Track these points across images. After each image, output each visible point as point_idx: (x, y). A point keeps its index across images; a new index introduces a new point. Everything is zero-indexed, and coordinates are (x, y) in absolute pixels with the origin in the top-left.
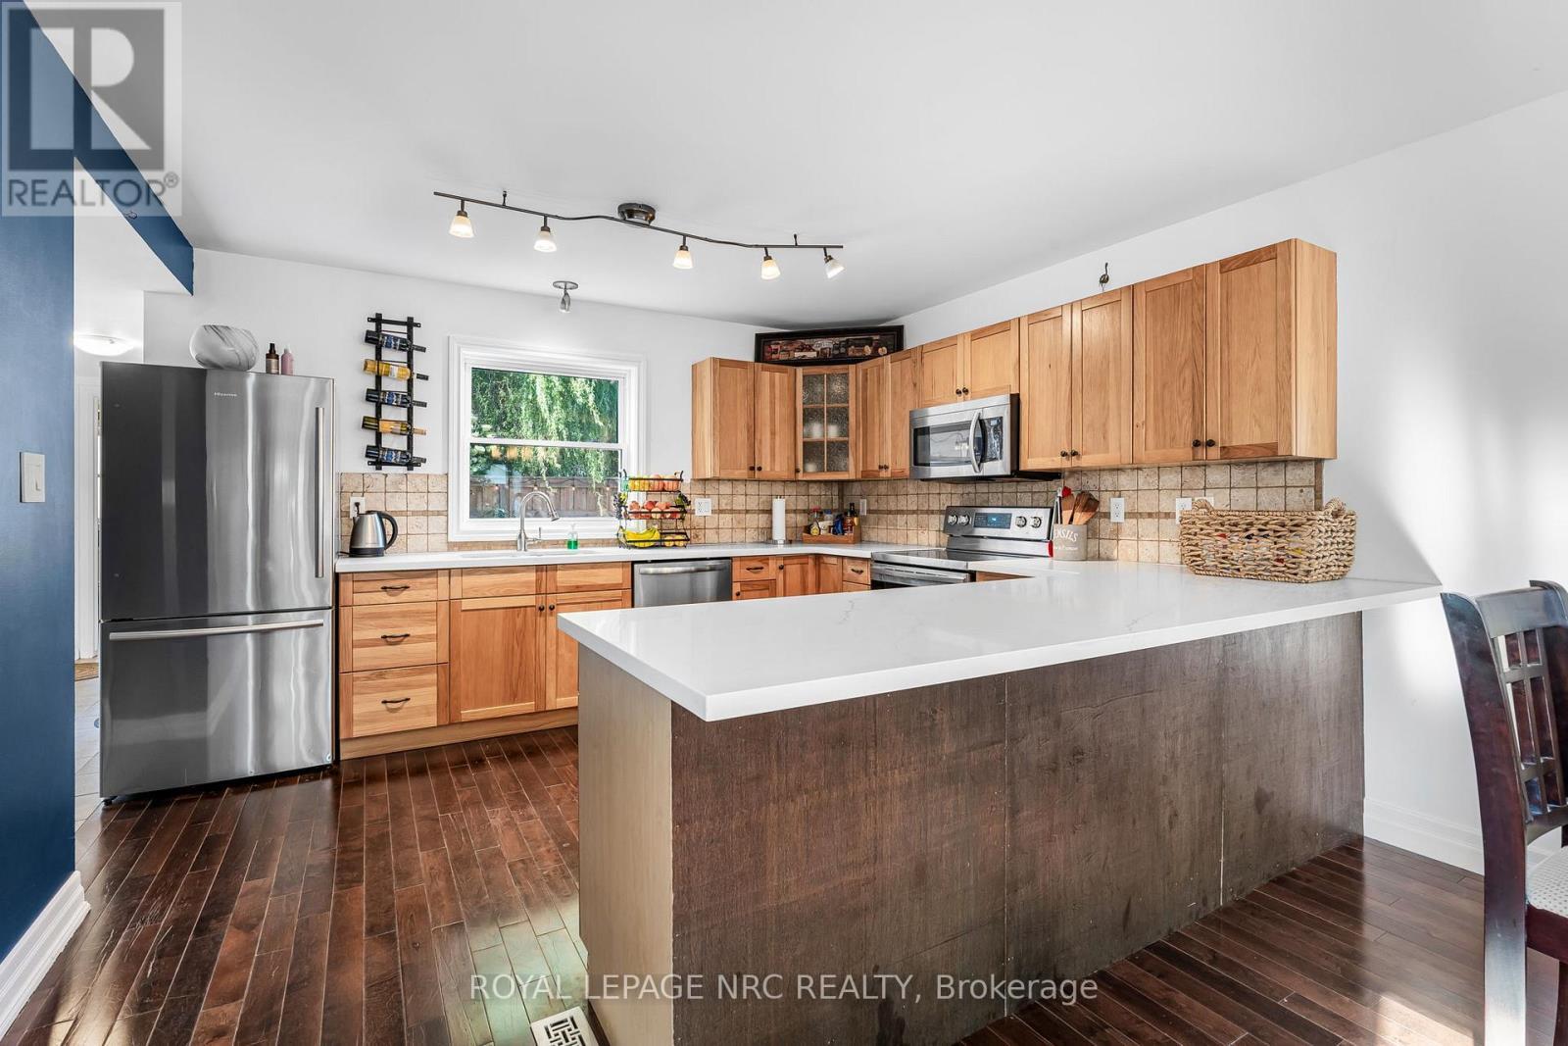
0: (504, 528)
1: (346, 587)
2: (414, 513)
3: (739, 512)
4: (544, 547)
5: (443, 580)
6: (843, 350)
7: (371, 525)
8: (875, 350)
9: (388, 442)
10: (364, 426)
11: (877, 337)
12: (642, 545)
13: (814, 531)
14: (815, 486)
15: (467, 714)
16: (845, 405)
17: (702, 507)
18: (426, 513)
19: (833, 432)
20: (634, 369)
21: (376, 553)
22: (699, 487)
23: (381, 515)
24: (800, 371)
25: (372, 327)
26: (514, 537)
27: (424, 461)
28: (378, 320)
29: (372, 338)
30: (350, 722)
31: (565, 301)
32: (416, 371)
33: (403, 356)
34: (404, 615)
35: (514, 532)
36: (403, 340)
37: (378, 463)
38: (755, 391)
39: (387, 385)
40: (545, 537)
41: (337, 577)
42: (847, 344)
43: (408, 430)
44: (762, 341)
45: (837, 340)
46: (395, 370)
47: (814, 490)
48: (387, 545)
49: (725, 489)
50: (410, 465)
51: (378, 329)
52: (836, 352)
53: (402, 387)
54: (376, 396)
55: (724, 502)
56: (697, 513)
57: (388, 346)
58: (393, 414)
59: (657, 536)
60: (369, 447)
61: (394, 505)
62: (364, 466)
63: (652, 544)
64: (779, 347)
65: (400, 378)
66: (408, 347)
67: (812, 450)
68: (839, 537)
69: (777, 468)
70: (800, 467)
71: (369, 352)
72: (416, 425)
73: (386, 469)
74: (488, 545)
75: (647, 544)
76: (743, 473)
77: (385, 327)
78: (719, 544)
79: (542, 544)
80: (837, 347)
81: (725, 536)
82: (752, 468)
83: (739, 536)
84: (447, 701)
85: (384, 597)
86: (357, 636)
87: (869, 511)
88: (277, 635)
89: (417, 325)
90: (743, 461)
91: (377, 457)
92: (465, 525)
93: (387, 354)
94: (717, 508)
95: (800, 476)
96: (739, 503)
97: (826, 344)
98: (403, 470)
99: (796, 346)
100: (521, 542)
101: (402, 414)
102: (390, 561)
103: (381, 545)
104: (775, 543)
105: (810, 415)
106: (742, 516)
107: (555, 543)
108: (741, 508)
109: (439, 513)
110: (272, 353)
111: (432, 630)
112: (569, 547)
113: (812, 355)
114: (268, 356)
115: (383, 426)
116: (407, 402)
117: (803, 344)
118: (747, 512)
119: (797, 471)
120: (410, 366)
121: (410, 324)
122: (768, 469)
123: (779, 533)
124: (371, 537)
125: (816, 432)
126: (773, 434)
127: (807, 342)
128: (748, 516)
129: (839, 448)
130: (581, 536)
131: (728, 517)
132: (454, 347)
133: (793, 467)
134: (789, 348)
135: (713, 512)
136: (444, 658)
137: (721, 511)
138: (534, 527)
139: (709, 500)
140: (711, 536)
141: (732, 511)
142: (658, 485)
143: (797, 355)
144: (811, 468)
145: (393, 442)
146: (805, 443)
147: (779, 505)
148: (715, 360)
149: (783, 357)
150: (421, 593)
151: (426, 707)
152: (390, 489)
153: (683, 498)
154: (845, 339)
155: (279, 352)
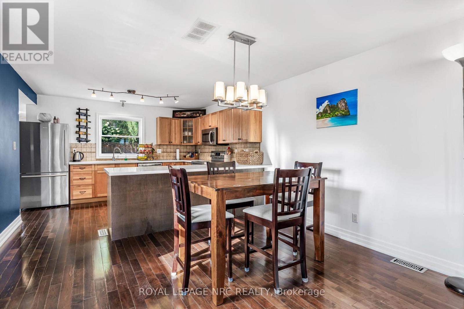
0: (110, 156)
1: (72, 168)
2: (88, 152)
3: (169, 152)
4: (119, 160)
5: (93, 167)
6: (192, 115)
7: (78, 154)
8: (200, 115)
9: (82, 136)
10: (76, 133)
11: (200, 112)
12: (142, 160)
13: (187, 157)
14: (189, 146)
15: (99, 195)
16: (192, 128)
17: (159, 151)
18: (91, 152)
19: (190, 134)
20: (142, 119)
21: (79, 161)
22: (158, 147)
23: (80, 153)
24: (182, 120)
25: (78, 111)
26: (112, 158)
27: (90, 141)
28: (79, 109)
29: (77, 113)
30: (73, 196)
31: (123, 105)
32: (88, 121)
33: (85, 117)
34: (84, 174)
35: (112, 157)
36: (85, 114)
37: (79, 141)
38: (170, 124)
39: (81, 124)
40: (119, 158)
41: (69, 165)
42: (193, 113)
43: (86, 134)
44: (174, 112)
45: (191, 112)
46: (83, 121)
47: (188, 147)
48: (81, 159)
49: (165, 147)
50: (87, 142)
51: (79, 111)
52: (191, 115)
53: (85, 124)
54: (79, 126)
55: (164, 150)
56: (158, 153)
57: (82, 115)
58: (83, 130)
59: (146, 158)
60: (77, 138)
61: (83, 150)
62: (76, 142)
63: (144, 159)
64: (178, 114)
65: (84, 122)
66: (86, 115)
67: (185, 138)
68: (192, 158)
69: (176, 142)
70: (182, 142)
71: (77, 116)
72: (88, 133)
73: (81, 142)
74: (106, 160)
75: (143, 160)
76: (168, 143)
77: (81, 111)
78: (163, 160)
79: (119, 159)
80: (191, 114)
81: (165, 158)
82: (170, 142)
83: (168, 158)
84: (94, 192)
85: (80, 170)
86: (74, 178)
87: (201, 152)
88: (56, 177)
89: (88, 110)
90: (167, 140)
91: (79, 140)
92: (100, 155)
93: (81, 117)
94: (163, 151)
95: (182, 144)
96: (169, 150)
97: (189, 113)
98: (85, 143)
99: (182, 113)
100: (113, 159)
101: (85, 130)
102: (82, 162)
103: (80, 159)
104: (177, 160)
105: (184, 130)
106: (169, 153)
107: (122, 159)
108: (169, 151)
109: (94, 152)
110: (55, 118)
111: (91, 177)
112: (125, 160)
113: (185, 116)
114: (54, 119)
115: (80, 133)
116: (86, 127)
117: (183, 113)
118: (171, 152)
119: (181, 143)
120: (87, 119)
121: (87, 110)
122: (174, 142)
123: (178, 157)
124: (78, 157)
125: (186, 134)
126: (175, 134)
127: (184, 113)
128: (171, 153)
129: (191, 138)
130: (128, 158)
131: (166, 153)
132: (97, 115)
133: (180, 142)
134: (180, 114)
135: (162, 152)
136: (93, 183)
137: (164, 152)
138: (116, 155)
139: (161, 149)
140: (161, 158)
141: (167, 152)
142: (147, 146)
143: (182, 116)
144: (185, 142)
145: (83, 137)
146: (183, 136)
147: (178, 151)
148: (160, 117)
149: (179, 116)
150: (87, 169)
151: (90, 193)
152: (82, 147)
153: (153, 149)
154: (193, 112)
155: (56, 118)
